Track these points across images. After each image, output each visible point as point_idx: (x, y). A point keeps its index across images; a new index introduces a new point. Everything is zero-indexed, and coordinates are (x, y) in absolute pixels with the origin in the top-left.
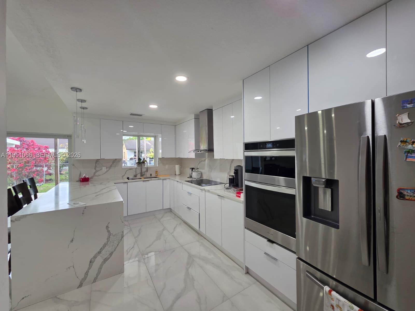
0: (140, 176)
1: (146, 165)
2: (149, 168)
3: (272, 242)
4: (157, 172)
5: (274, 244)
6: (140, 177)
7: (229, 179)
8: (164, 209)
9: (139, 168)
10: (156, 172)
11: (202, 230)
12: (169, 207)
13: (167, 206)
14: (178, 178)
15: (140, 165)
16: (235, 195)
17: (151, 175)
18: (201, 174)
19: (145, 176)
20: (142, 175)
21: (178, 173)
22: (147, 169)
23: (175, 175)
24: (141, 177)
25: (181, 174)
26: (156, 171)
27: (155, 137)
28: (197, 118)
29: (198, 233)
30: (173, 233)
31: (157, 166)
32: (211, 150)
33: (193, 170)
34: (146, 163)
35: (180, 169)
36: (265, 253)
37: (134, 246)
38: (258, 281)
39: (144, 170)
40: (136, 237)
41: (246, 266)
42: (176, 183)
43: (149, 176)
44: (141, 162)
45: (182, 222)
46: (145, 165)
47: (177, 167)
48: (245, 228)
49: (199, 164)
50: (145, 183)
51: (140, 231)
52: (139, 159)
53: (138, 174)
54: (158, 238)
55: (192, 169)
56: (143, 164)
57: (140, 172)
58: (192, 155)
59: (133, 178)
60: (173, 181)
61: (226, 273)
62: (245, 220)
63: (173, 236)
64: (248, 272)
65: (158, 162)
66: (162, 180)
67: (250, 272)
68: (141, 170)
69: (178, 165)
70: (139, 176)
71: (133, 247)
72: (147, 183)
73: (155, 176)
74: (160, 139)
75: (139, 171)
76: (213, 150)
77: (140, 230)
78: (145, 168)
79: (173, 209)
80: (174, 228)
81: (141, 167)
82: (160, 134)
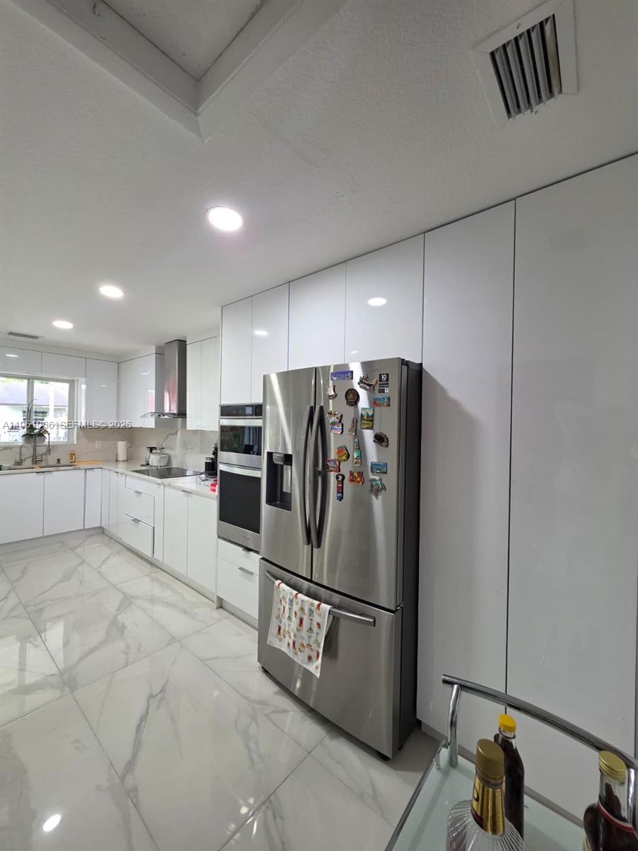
0: (31, 463)
1: (47, 440)
2: (53, 447)
3: (249, 550)
4: (74, 454)
5: (251, 552)
6: (30, 465)
7: (206, 463)
8: (86, 528)
9: (29, 445)
10: (72, 455)
11: (158, 556)
12: (99, 525)
13: (93, 522)
14: (121, 467)
15: (32, 440)
16: (209, 488)
17: (59, 460)
18: (167, 458)
19: (43, 464)
20: (35, 461)
21: (122, 456)
22: (50, 449)
23: (117, 461)
24: (34, 466)
25: (129, 459)
26: (73, 452)
27: (72, 384)
28: (160, 353)
29: (152, 563)
30: (99, 567)
31: (75, 443)
32: (182, 413)
33: (153, 451)
34: (46, 435)
35: (127, 450)
36: (241, 569)
37: (7, 595)
38: (233, 614)
39: (41, 450)
40: (14, 582)
41: (218, 597)
42: (113, 474)
43: (55, 462)
44: (34, 434)
45: (124, 549)
46: (44, 441)
47: (122, 446)
48: (219, 537)
49: (165, 440)
50: (41, 476)
51: (24, 572)
52: (31, 428)
53: (25, 459)
54: (66, 577)
55: (151, 449)
56: (38, 439)
57: (32, 454)
58: (150, 423)
59: (12, 467)
60: (108, 472)
61: (185, 612)
62: (219, 525)
63: (100, 573)
64: (221, 605)
65: (77, 434)
66: (84, 471)
67: (224, 606)
68: (35, 450)
69: (123, 440)
70: (28, 463)
71: (5, 598)
72: (47, 476)
73: (69, 464)
74: (84, 387)
75: (28, 452)
76: (186, 414)
77: (25, 568)
78: (45, 446)
79: (106, 528)
80: (104, 560)
81: (33, 444)
82: (82, 377)
